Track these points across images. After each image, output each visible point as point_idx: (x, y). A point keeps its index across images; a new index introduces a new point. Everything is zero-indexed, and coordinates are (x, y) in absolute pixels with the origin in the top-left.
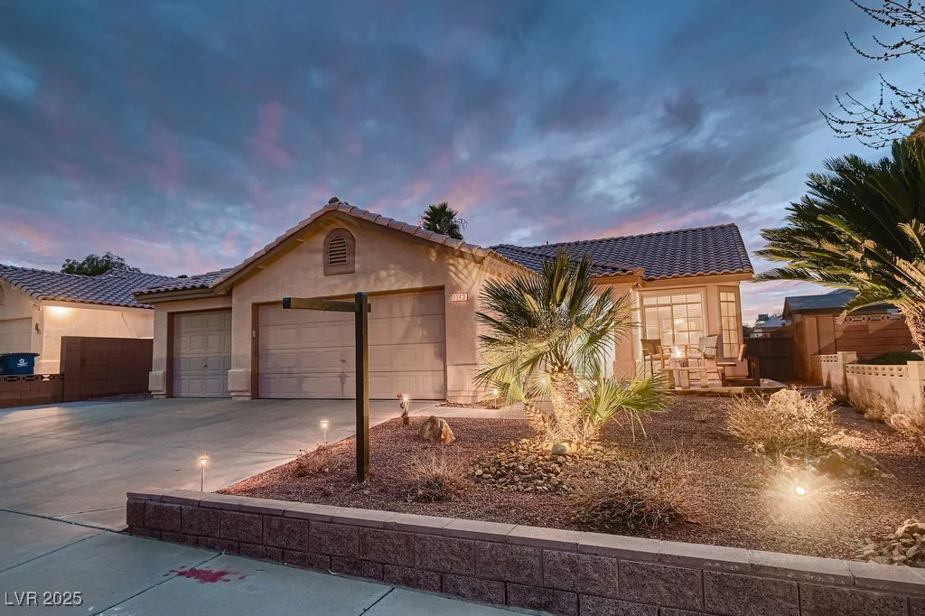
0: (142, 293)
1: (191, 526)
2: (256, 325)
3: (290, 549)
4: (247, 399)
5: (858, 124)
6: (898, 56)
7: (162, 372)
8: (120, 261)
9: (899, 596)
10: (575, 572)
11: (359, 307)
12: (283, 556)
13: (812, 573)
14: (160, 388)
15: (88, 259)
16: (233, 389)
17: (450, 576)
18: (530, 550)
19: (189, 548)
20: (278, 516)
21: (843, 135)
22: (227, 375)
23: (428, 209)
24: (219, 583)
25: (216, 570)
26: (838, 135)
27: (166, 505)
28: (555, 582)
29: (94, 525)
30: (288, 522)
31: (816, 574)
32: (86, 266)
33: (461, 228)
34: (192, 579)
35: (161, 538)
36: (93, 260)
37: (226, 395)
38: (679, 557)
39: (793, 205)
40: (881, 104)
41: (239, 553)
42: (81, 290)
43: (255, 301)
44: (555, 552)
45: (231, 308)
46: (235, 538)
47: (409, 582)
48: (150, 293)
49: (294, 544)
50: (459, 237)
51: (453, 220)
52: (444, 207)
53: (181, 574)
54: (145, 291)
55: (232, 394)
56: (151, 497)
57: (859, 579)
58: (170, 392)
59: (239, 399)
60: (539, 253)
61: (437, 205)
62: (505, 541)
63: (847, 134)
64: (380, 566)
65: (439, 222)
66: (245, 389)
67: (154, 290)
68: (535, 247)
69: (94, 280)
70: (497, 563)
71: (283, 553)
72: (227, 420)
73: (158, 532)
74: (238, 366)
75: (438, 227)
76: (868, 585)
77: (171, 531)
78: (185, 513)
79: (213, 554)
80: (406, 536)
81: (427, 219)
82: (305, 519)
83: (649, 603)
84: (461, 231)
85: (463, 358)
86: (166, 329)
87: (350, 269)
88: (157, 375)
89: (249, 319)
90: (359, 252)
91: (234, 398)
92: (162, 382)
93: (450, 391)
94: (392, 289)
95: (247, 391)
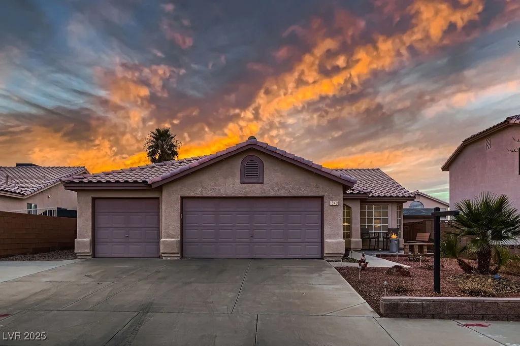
1: (429, 311)
2: (182, 211)
3: (487, 314)
4: (175, 258)
7: (87, 239)
12: (483, 318)
14: (87, 251)
16: (164, 251)
20: (481, 302)
27: (411, 303)
30: (486, 304)
35: (408, 317)
43: (183, 195)
45: (160, 198)
46: (456, 313)
49: (489, 312)
51: (172, 141)
55: (163, 255)
58: (94, 254)
59: (169, 259)
66: (175, 251)
73: (407, 315)
74: (167, 237)
77: (415, 314)
78: (424, 305)
85: (334, 236)
86: (91, 209)
87: (261, 181)
88: (84, 243)
89: (178, 206)
90: (266, 171)
91: (164, 258)
92: (89, 247)
93: (326, 254)
94: (290, 195)
95: (178, 253)
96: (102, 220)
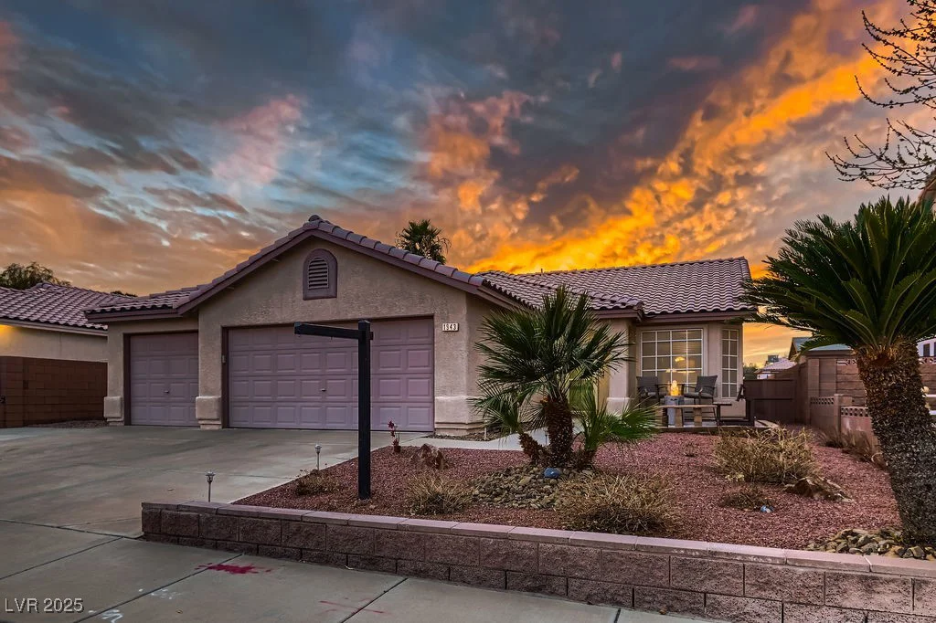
0: (93, 312)
1: (209, 532)
2: (225, 350)
3: (308, 549)
4: (216, 428)
5: (861, 169)
6: (902, 104)
7: (119, 397)
8: (47, 273)
9: (819, 571)
10: (565, 559)
11: (362, 333)
12: (301, 555)
13: (755, 556)
14: (118, 414)
15: (10, 269)
16: (201, 416)
17: (457, 568)
18: (527, 544)
19: (210, 551)
20: (296, 521)
21: (848, 178)
22: (194, 402)
23: (408, 227)
24: (248, 575)
25: (242, 565)
26: (843, 177)
27: (182, 513)
28: (549, 568)
29: (107, 533)
30: (305, 526)
31: (758, 557)
32: (7, 278)
33: (444, 249)
34: (222, 572)
35: (178, 542)
36: (15, 270)
37: (192, 423)
38: (652, 547)
39: (769, 258)
40: (886, 149)
41: (257, 554)
42: (12, 306)
43: (225, 324)
44: (550, 546)
45: (197, 332)
46: (254, 541)
47: (420, 573)
48: (103, 311)
49: (311, 545)
50: (441, 260)
51: (436, 240)
52: (426, 224)
53: (210, 568)
54: (98, 309)
55: (200, 422)
56: (167, 507)
57: (790, 560)
58: (128, 420)
59: (208, 428)
60: (533, 281)
61: (418, 223)
62: (506, 537)
63: (853, 177)
64: (394, 562)
65: (420, 241)
66: (215, 416)
67: (108, 309)
68: (528, 275)
69: (25, 294)
70: (499, 555)
71: (302, 554)
72: (204, 447)
73: (176, 538)
74: (206, 393)
75: (418, 247)
76: (797, 564)
77: (187, 537)
78: (202, 520)
79: (234, 555)
80: (418, 535)
81: (406, 237)
82: (323, 524)
83: (626, 583)
84: (444, 254)
85: (452, 390)
86: (122, 352)
87: (332, 293)
88: (113, 401)
89: (218, 343)
90: (341, 275)
91: (202, 427)
92: (119, 408)
93: (437, 423)
94: (378, 316)
95: (218, 420)
96: (139, 367)
